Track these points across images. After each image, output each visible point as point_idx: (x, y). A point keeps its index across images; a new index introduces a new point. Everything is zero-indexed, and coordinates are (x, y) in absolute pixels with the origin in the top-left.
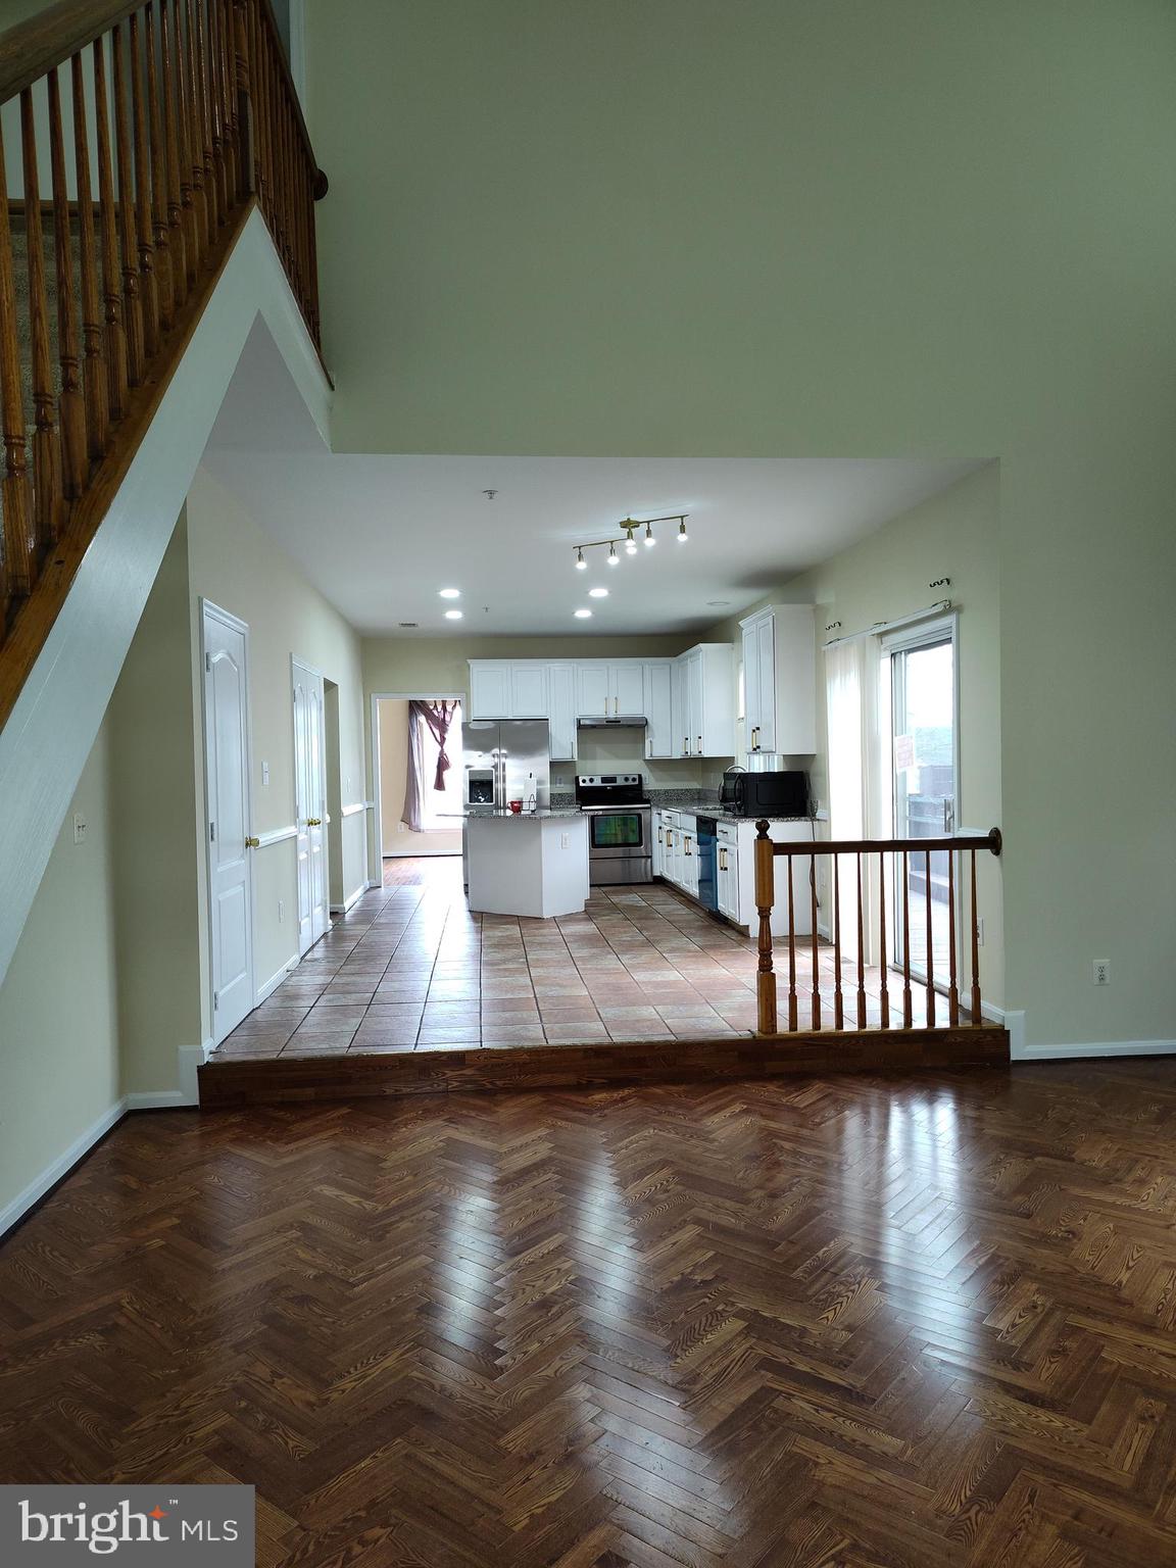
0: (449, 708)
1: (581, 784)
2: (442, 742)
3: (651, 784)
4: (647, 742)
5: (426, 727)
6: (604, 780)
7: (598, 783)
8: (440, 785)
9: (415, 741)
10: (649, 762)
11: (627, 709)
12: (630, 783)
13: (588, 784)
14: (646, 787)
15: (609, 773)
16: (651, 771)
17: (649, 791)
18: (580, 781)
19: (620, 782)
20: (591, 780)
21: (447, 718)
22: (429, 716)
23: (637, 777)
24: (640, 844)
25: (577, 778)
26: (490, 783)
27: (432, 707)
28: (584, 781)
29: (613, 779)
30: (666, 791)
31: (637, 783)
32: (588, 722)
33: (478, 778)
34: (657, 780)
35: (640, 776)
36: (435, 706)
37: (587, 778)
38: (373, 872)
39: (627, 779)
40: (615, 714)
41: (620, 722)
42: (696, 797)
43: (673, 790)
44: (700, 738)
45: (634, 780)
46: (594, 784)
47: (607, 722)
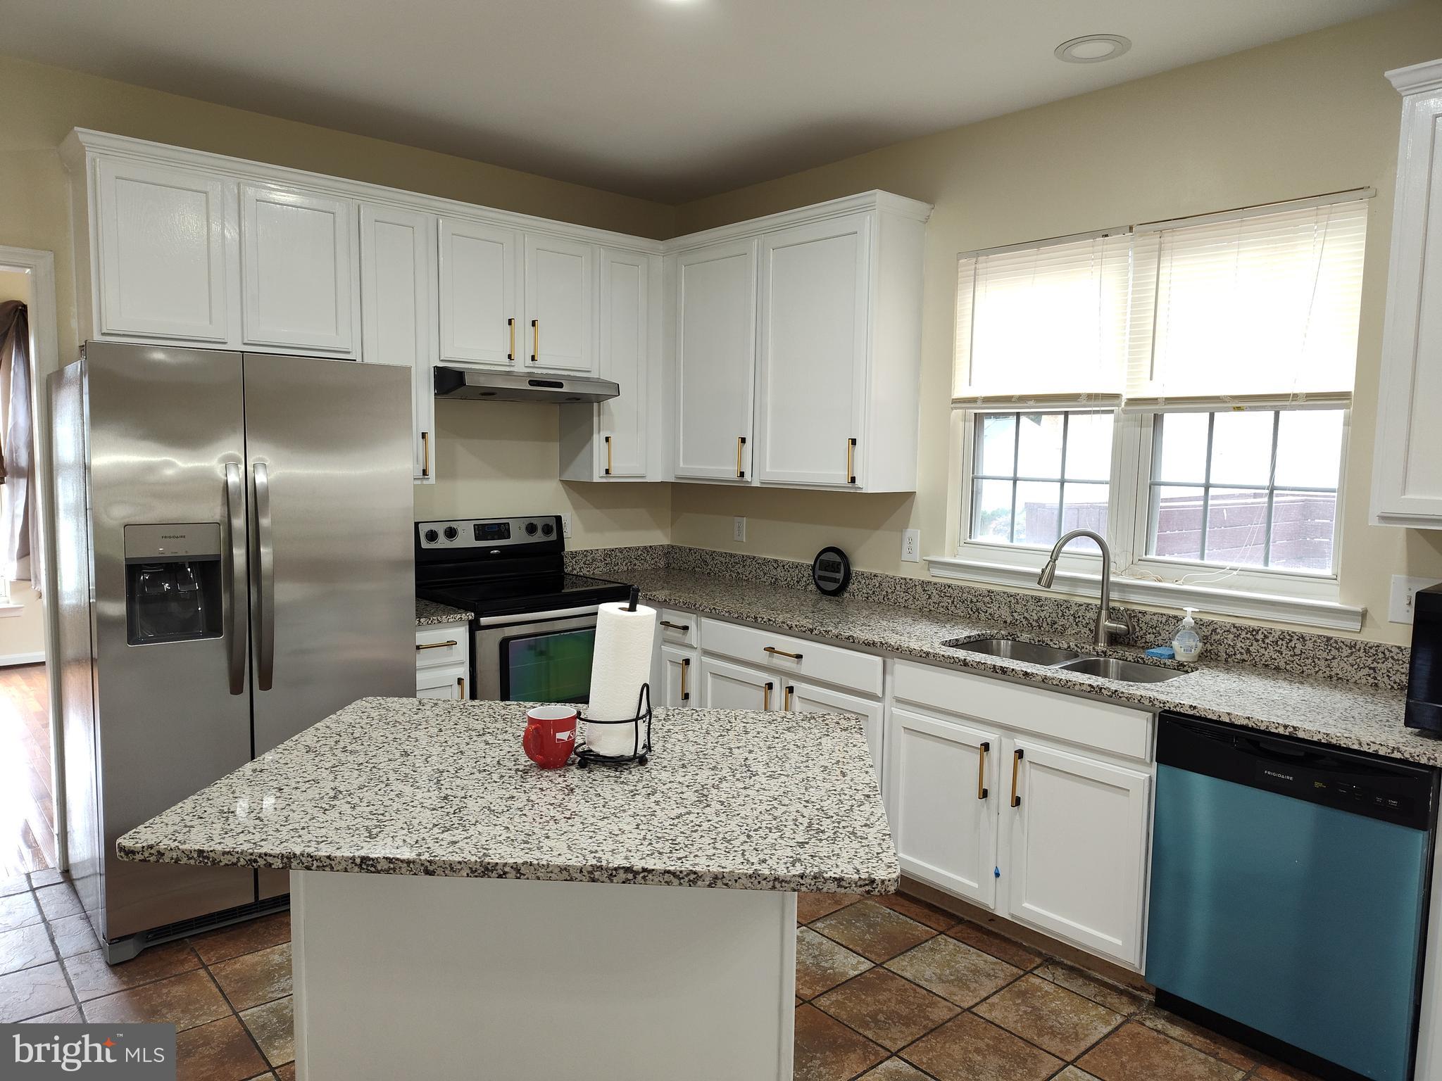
1: (427, 544)
3: (581, 536)
4: (597, 441)
6: (483, 531)
7: (465, 539)
10: (584, 491)
11: (564, 355)
12: (539, 537)
13: (443, 543)
14: (570, 546)
15: (491, 512)
16: (576, 507)
17: (574, 555)
18: (422, 535)
19: (517, 537)
20: (451, 533)
23: (552, 523)
28: (432, 536)
29: (501, 530)
30: (609, 553)
31: (553, 537)
32: (482, 381)
35: (559, 519)
37: (440, 529)
39: (531, 529)
40: (529, 362)
41: (560, 385)
42: (662, 564)
43: (621, 550)
44: (854, 442)
45: (547, 530)
46: (458, 543)
47: (532, 383)
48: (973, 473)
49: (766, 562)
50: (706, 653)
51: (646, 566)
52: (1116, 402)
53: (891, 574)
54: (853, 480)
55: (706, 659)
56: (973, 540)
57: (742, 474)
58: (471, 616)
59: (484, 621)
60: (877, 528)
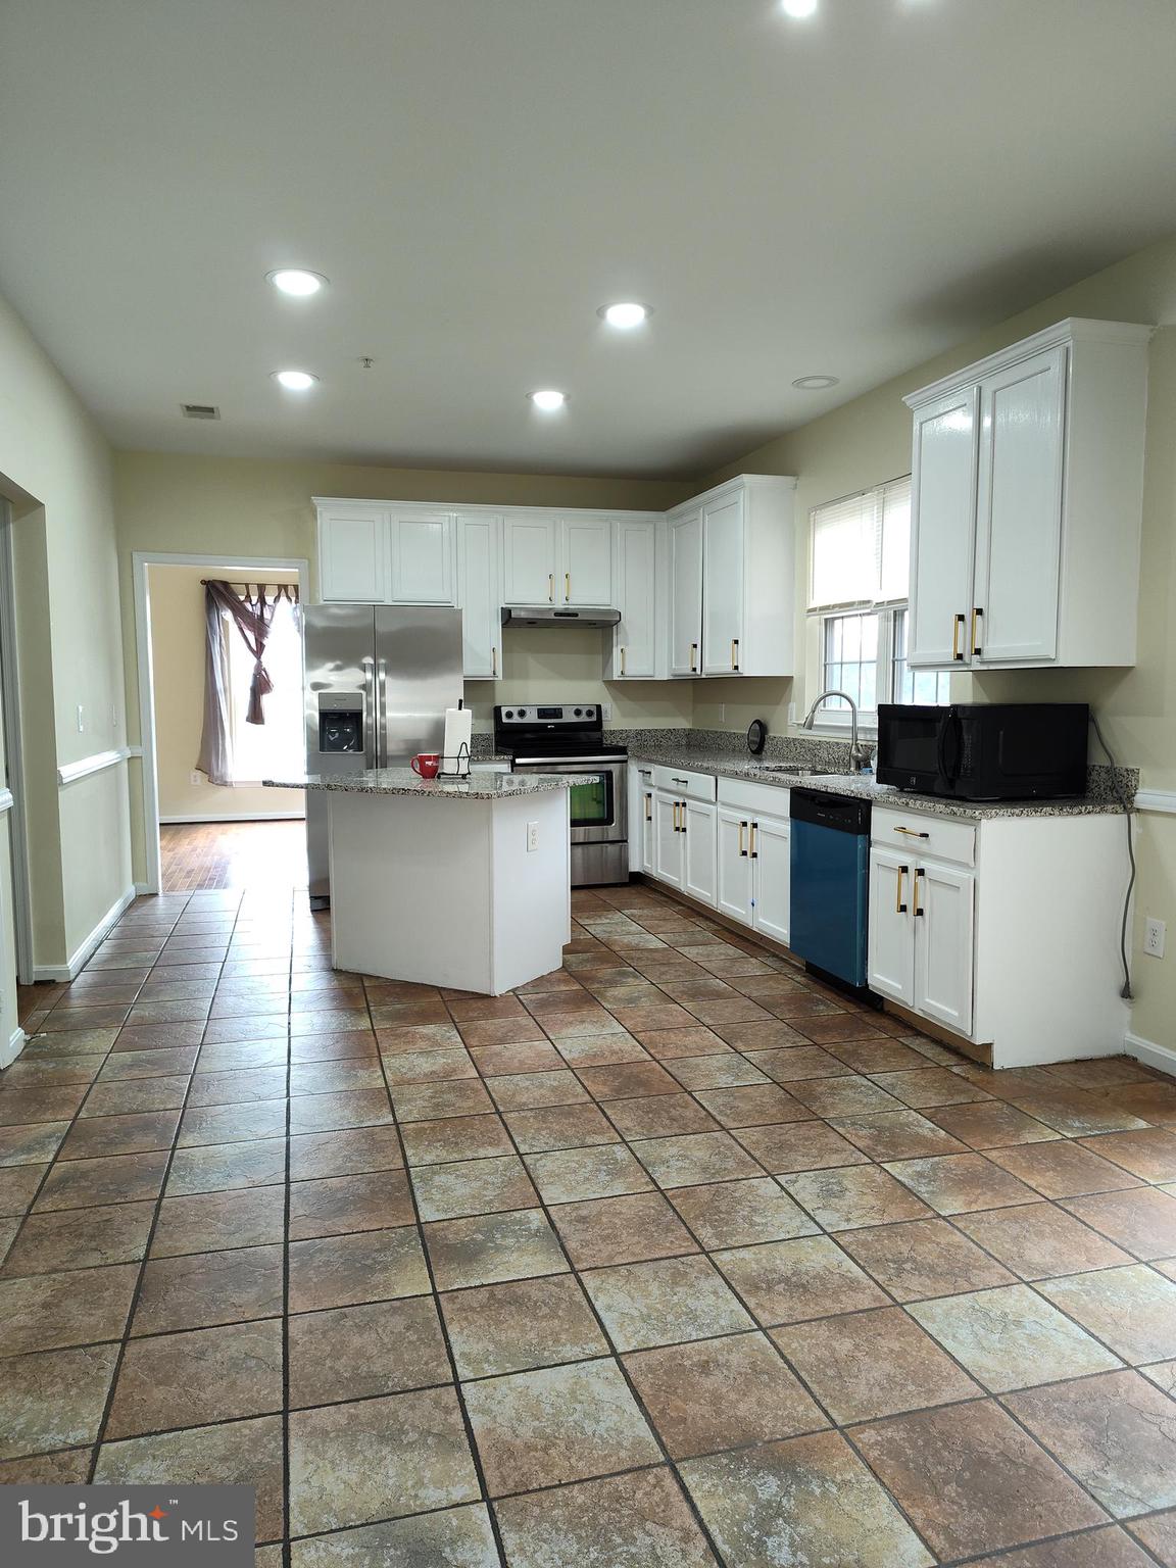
0: (269, 600)
1: (505, 720)
2: (258, 651)
3: (617, 720)
4: (616, 652)
5: (233, 628)
6: (542, 713)
7: (532, 717)
8: (256, 716)
9: (216, 649)
10: (611, 684)
11: (586, 595)
12: (584, 718)
13: (516, 719)
14: (607, 726)
15: (550, 700)
16: (615, 699)
17: (612, 732)
18: (504, 714)
19: (569, 717)
20: (522, 714)
21: (267, 615)
22: (239, 611)
23: (594, 709)
24: (609, 821)
25: (497, 710)
26: (358, 715)
27: (242, 598)
28: (510, 715)
29: (556, 712)
30: (640, 733)
31: (594, 718)
32: (523, 615)
33: (336, 706)
34: (624, 715)
35: (599, 707)
36: (248, 597)
37: (515, 710)
38: (142, 865)
39: (578, 713)
40: (566, 602)
41: (577, 615)
42: (684, 742)
43: (649, 731)
44: (736, 642)
45: (590, 714)
46: (525, 720)
47: (556, 614)
48: (825, 660)
49: (731, 734)
50: (660, 789)
51: (670, 743)
52: (868, 605)
53: (783, 736)
54: (736, 668)
55: (660, 793)
56: (827, 708)
57: (694, 669)
58: (511, 757)
59: (518, 761)
60: (778, 704)
